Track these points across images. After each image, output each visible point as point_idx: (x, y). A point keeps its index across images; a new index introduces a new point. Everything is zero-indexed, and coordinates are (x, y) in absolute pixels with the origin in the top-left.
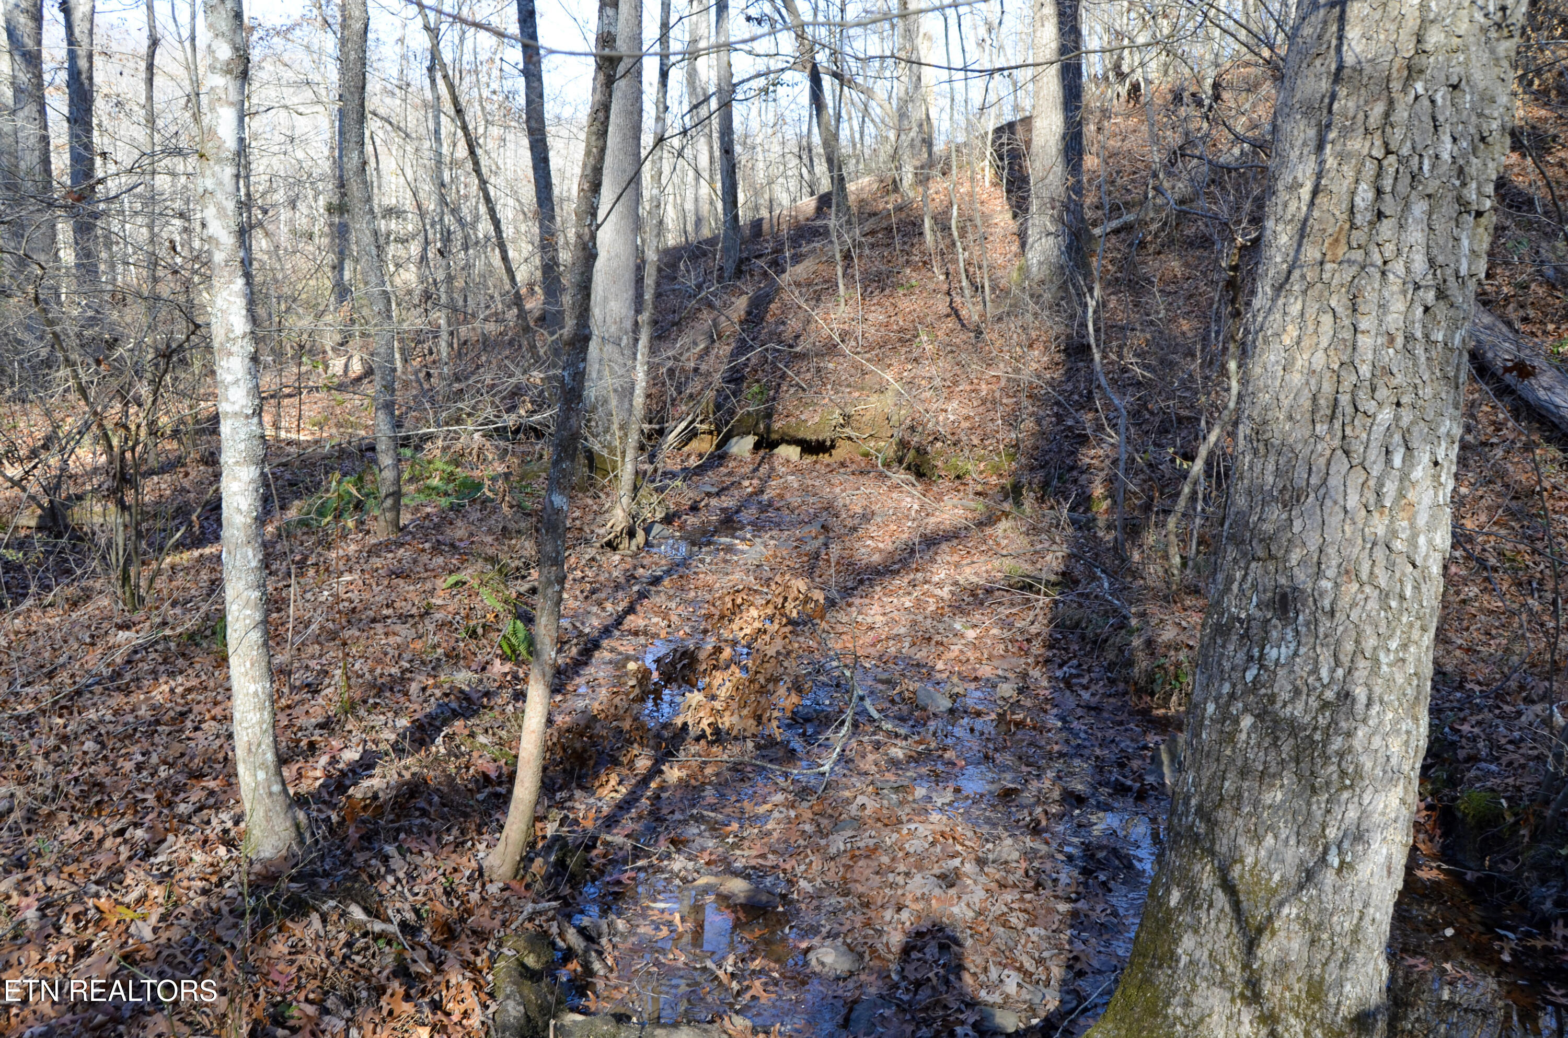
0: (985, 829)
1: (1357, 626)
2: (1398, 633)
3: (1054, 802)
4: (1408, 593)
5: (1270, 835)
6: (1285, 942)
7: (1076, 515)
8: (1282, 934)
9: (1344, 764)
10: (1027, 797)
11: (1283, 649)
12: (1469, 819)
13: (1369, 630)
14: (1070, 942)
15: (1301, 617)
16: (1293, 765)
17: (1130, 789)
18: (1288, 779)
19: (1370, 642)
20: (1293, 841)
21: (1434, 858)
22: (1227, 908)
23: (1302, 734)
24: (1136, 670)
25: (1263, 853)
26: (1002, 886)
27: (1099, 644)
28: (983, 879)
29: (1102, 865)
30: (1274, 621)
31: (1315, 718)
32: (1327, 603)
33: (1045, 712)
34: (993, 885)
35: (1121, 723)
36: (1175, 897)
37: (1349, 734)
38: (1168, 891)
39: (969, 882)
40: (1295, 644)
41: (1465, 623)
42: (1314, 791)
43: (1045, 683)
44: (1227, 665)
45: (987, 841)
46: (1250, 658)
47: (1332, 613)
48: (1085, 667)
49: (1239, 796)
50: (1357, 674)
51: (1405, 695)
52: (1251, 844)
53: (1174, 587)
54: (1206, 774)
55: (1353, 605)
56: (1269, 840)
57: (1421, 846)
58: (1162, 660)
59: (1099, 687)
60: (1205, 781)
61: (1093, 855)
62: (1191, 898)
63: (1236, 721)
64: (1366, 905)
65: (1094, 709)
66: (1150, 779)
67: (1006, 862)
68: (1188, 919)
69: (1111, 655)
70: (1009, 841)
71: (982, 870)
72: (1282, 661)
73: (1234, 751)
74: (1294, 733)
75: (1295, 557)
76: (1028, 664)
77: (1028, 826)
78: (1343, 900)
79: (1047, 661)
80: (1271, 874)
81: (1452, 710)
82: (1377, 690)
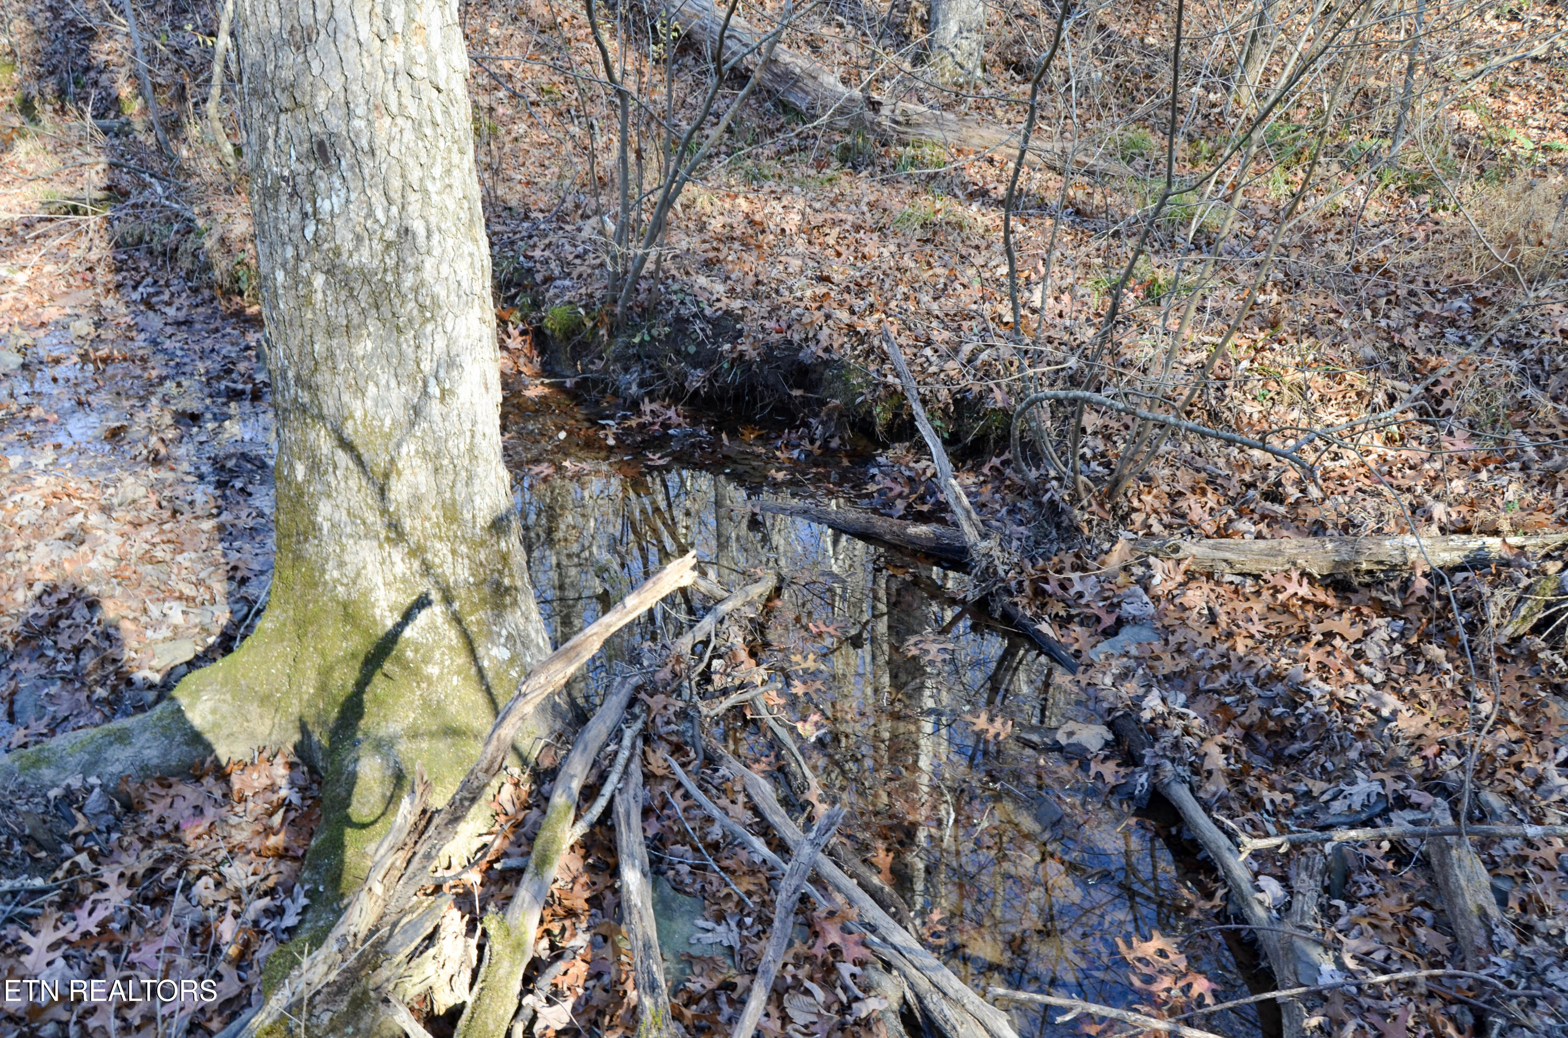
0: (101, 476)
1: (399, 161)
2: (439, 159)
3: (168, 427)
4: (439, 118)
5: (371, 384)
6: (412, 478)
7: (107, 122)
8: (407, 472)
9: (420, 299)
10: (137, 430)
11: (334, 199)
12: (557, 333)
13: (411, 162)
14: (225, 555)
15: (343, 162)
16: (374, 311)
17: (243, 392)
18: (373, 325)
19: (415, 175)
20: (393, 383)
21: (537, 376)
22: (351, 465)
23: (375, 279)
24: (217, 272)
25: (369, 403)
26: (137, 525)
27: (171, 255)
28: (113, 525)
29: (234, 473)
30: (318, 172)
31: (383, 260)
32: (364, 143)
33: (132, 339)
34: (128, 528)
35: (217, 330)
36: (300, 471)
37: (418, 269)
38: (292, 467)
39: (99, 533)
40: (344, 191)
41: (521, 160)
42: (399, 330)
43: (123, 310)
44: (284, 229)
45: (107, 486)
46: (305, 215)
47: (373, 152)
48: (162, 282)
49: (331, 355)
50: (410, 209)
51: (459, 219)
52: (356, 397)
53: (233, 177)
54: (295, 343)
55: (391, 140)
56: (372, 389)
57: (524, 369)
58: (241, 256)
59: (183, 300)
60: (295, 351)
61: (223, 467)
62: (315, 466)
63: (309, 283)
64: (474, 423)
65: (184, 323)
66: (260, 377)
67: (134, 501)
68: (319, 487)
69: (186, 263)
70: (131, 479)
71: (110, 516)
72: (337, 211)
73: (315, 314)
74: (366, 281)
75: (321, 101)
76: (97, 295)
77: (147, 459)
78: (453, 424)
79: (119, 286)
80: (382, 420)
81: (522, 239)
82: (433, 220)
